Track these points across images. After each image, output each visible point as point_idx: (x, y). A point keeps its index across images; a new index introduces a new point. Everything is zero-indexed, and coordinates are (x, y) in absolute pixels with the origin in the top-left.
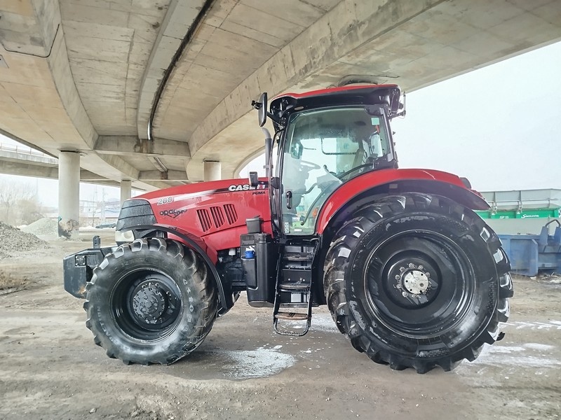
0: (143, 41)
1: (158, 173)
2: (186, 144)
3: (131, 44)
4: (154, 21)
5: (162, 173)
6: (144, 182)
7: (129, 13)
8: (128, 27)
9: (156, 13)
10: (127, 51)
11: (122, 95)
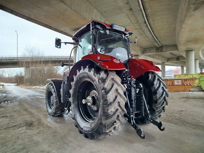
0: (131, 15)
1: (175, 59)
2: (176, 46)
3: (129, 18)
4: (129, 8)
5: (177, 58)
6: (170, 62)
7: (120, 9)
8: (123, 13)
9: (127, 5)
10: (130, 20)
11: (140, 34)
